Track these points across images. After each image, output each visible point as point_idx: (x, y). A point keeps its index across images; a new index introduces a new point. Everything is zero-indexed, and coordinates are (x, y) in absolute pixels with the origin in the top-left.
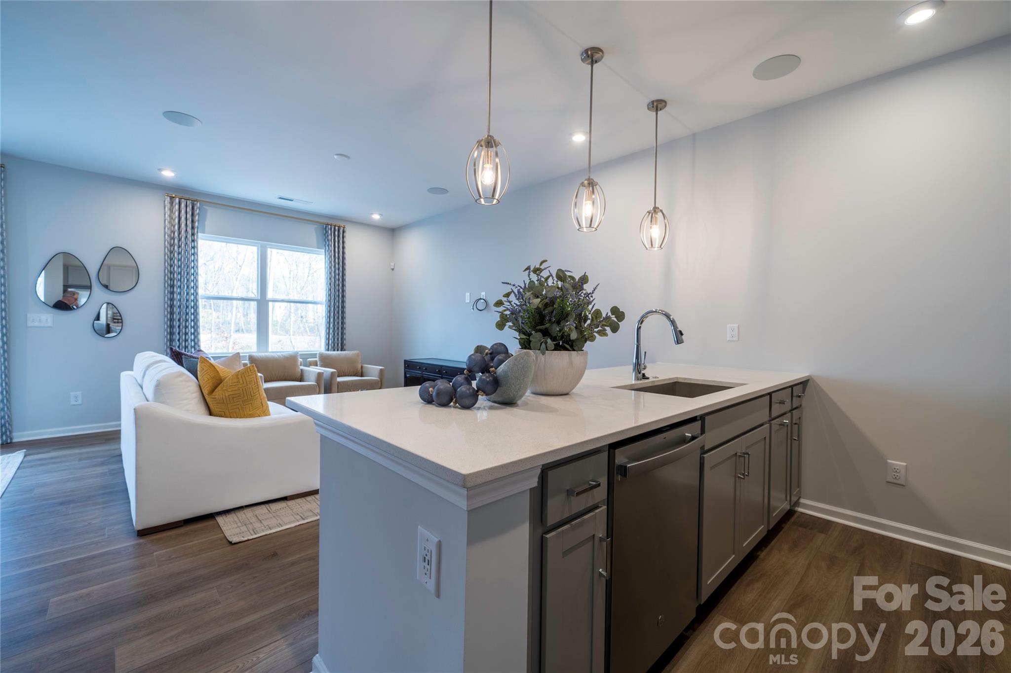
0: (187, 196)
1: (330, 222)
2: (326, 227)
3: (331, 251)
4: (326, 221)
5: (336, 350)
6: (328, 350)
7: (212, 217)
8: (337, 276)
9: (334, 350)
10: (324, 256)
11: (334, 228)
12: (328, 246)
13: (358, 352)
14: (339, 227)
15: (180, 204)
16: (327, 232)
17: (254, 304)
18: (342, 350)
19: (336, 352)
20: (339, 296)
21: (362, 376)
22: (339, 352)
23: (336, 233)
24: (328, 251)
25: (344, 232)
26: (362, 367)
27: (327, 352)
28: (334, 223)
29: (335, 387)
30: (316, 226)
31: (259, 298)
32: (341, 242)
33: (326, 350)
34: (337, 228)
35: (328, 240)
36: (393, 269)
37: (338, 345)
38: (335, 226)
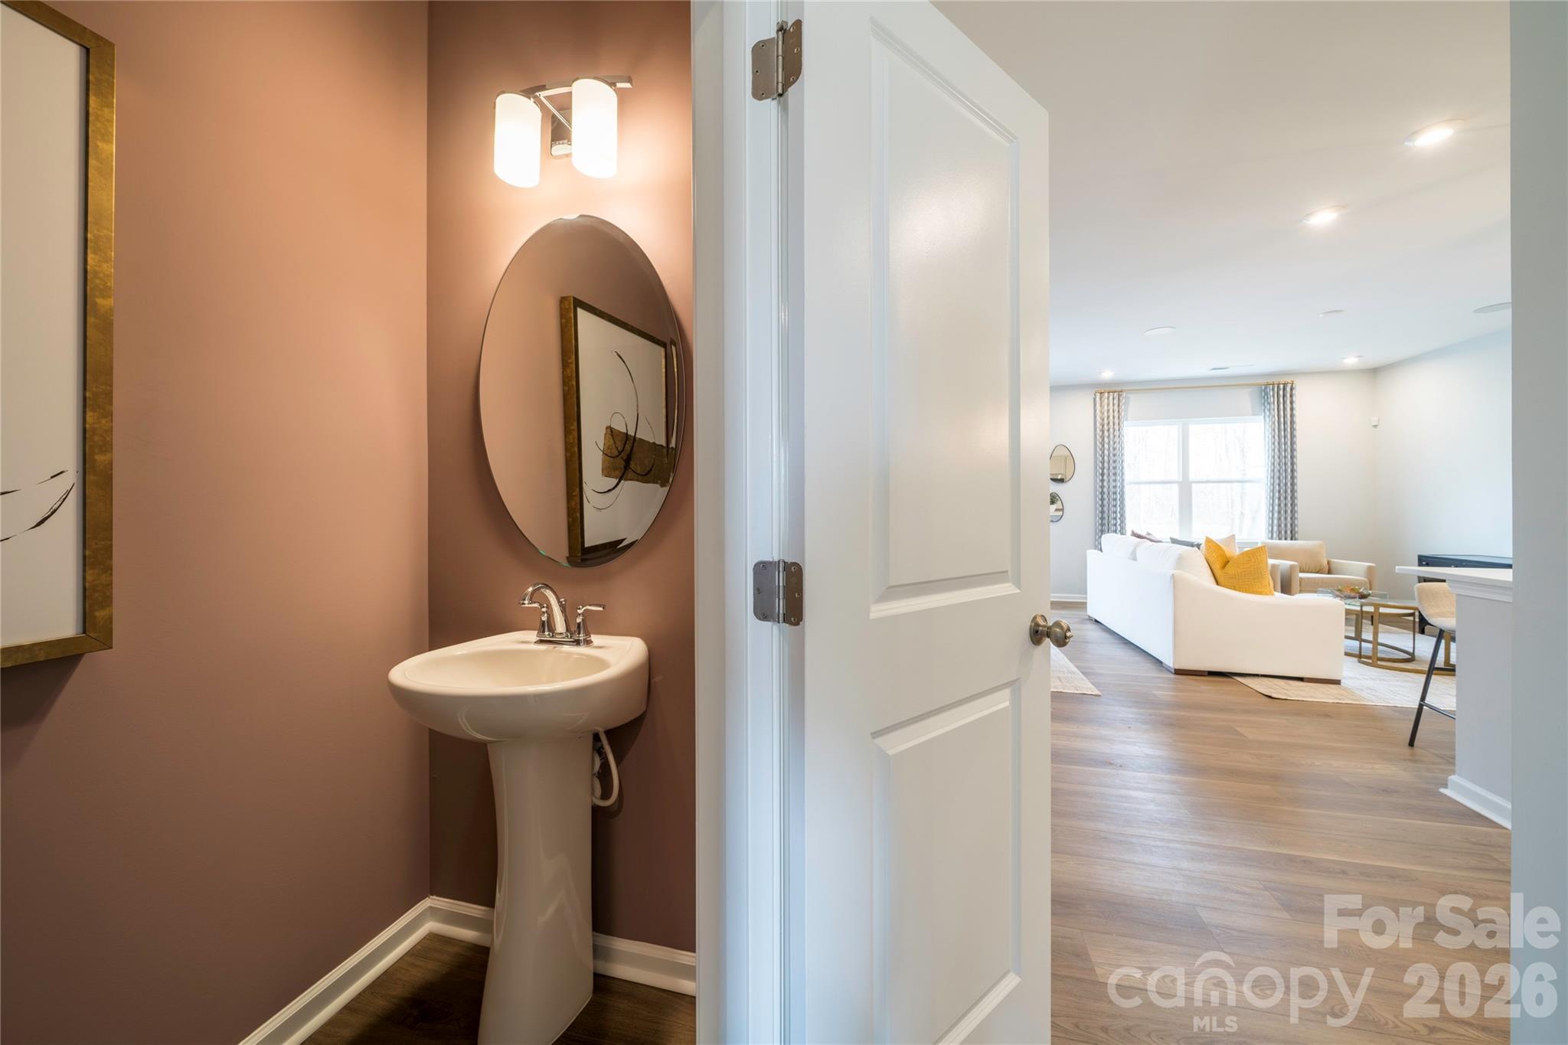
0: (1113, 389)
1: (1270, 382)
2: (1266, 388)
3: (1274, 416)
4: (1264, 381)
5: (1283, 538)
6: (1272, 538)
7: (1135, 404)
8: (1283, 446)
9: (1280, 539)
10: (1263, 424)
11: (1278, 387)
12: (1269, 410)
13: (1320, 542)
14: (1285, 385)
15: (1108, 398)
16: (1266, 394)
17: (1176, 487)
18: (1292, 539)
19: (1283, 542)
20: (1286, 471)
21: (1329, 572)
22: (1289, 542)
23: (1281, 393)
24: (1269, 417)
25: (1292, 389)
26: (1329, 563)
27: (1270, 541)
28: (1276, 380)
29: (1295, 585)
30: (1250, 390)
31: (1181, 480)
32: (1288, 402)
33: (1269, 539)
34: (1282, 386)
35: (1269, 403)
36: (1375, 426)
37: (1286, 532)
38: (1279, 384)
